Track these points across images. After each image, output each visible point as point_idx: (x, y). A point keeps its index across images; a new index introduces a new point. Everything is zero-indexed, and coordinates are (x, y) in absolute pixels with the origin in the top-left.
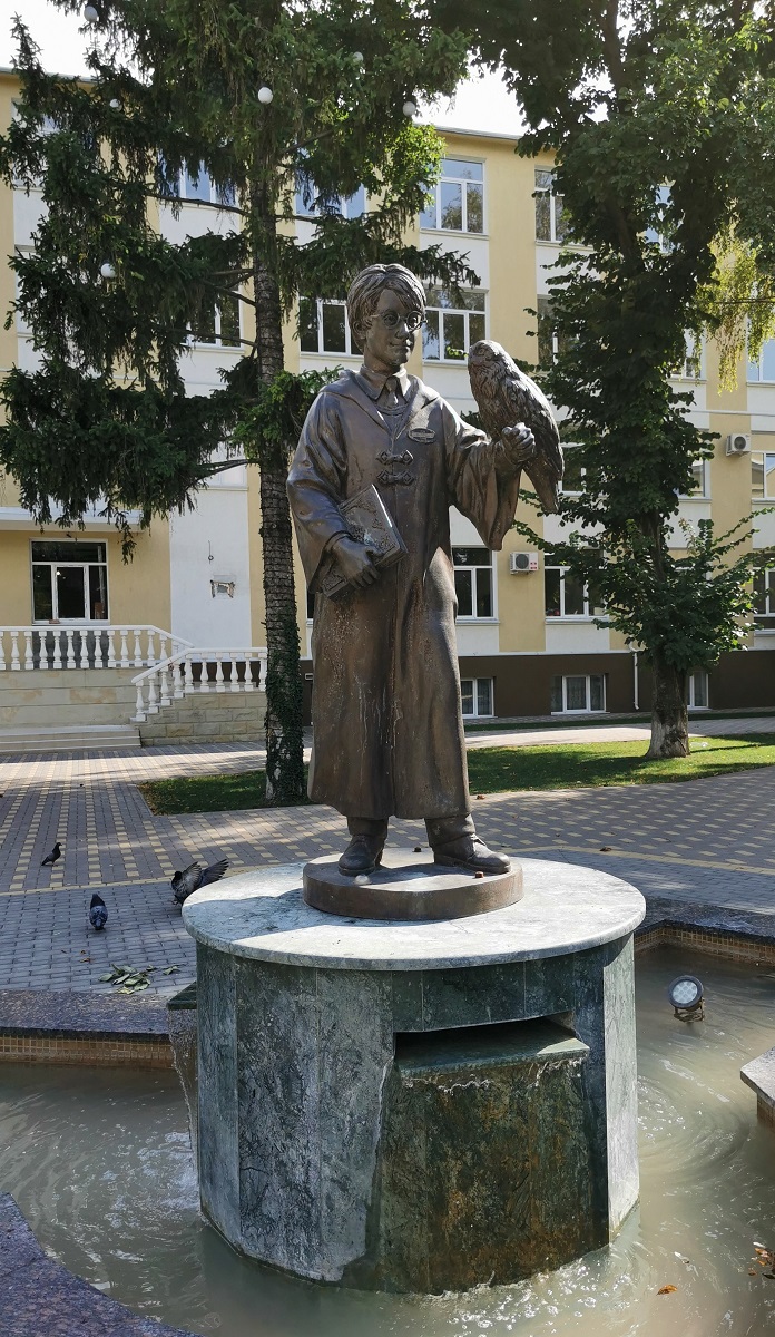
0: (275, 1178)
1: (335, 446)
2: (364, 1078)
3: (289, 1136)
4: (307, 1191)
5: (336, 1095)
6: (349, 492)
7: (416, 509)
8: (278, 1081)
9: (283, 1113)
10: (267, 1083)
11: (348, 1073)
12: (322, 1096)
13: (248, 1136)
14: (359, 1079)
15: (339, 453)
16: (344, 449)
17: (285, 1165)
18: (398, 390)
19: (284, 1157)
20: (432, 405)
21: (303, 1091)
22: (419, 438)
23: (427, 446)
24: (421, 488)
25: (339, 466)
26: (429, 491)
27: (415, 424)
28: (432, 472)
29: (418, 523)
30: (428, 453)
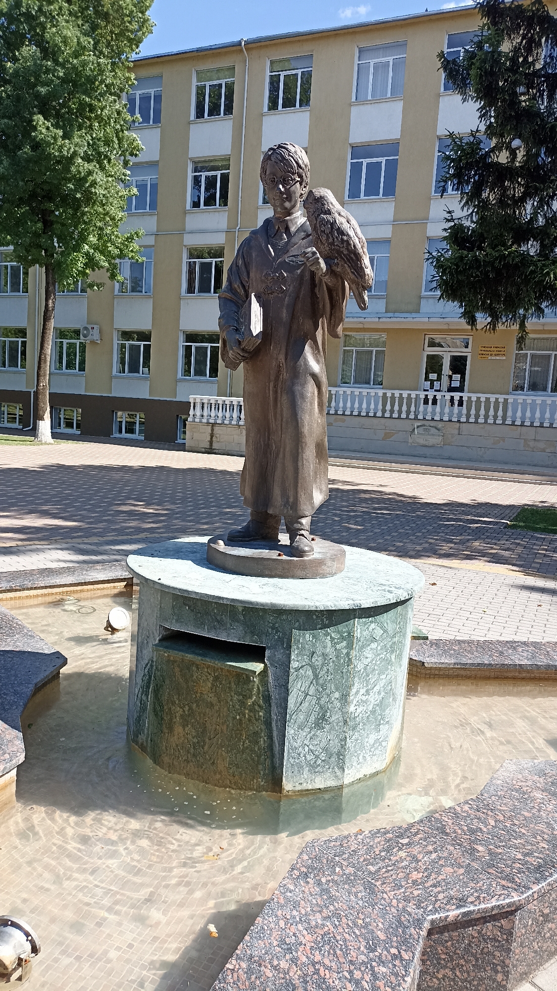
1: (243, 270)
7: (285, 311)
15: (245, 275)
16: (249, 272)
18: (287, 229)
20: (310, 237)
22: (293, 261)
23: (299, 267)
24: (289, 296)
25: (244, 283)
26: (297, 297)
27: (294, 251)
28: (301, 284)
29: (284, 320)
30: (299, 271)
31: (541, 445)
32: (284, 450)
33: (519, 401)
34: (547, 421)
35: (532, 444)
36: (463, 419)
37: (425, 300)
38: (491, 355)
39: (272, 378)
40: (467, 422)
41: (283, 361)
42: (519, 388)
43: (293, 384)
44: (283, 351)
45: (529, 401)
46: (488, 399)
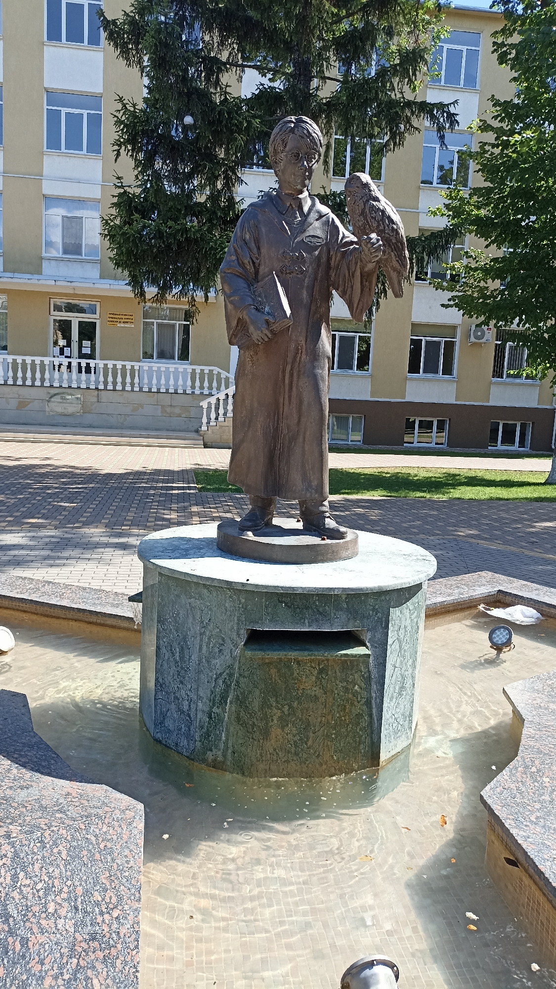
0: (173, 706)
1: (253, 245)
2: (225, 653)
3: (182, 682)
4: (189, 716)
5: (208, 662)
6: (260, 278)
7: (305, 293)
8: (178, 650)
9: (179, 669)
10: (171, 650)
11: (217, 650)
12: (200, 661)
13: (161, 680)
14: (223, 654)
15: (255, 251)
16: (259, 248)
17: (179, 699)
18: (300, 208)
19: (178, 695)
20: (324, 219)
21: (190, 657)
22: (311, 242)
23: (316, 248)
24: (309, 277)
25: (254, 259)
26: (316, 279)
27: (310, 232)
28: (318, 266)
29: (305, 301)
30: (317, 253)
31: (177, 411)
32: (305, 434)
33: (154, 369)
34: (180, 387)
35: (168, 410)
36: (101, 387)
37: (47, 262)
38: (120, 322)
39: (289, 360)
40: (105, 389)
41: (303, 343)
42: (148, 356)
43: (314, 367)
44: (304, 334)
45: (163, 369)
46: (124, 366)
